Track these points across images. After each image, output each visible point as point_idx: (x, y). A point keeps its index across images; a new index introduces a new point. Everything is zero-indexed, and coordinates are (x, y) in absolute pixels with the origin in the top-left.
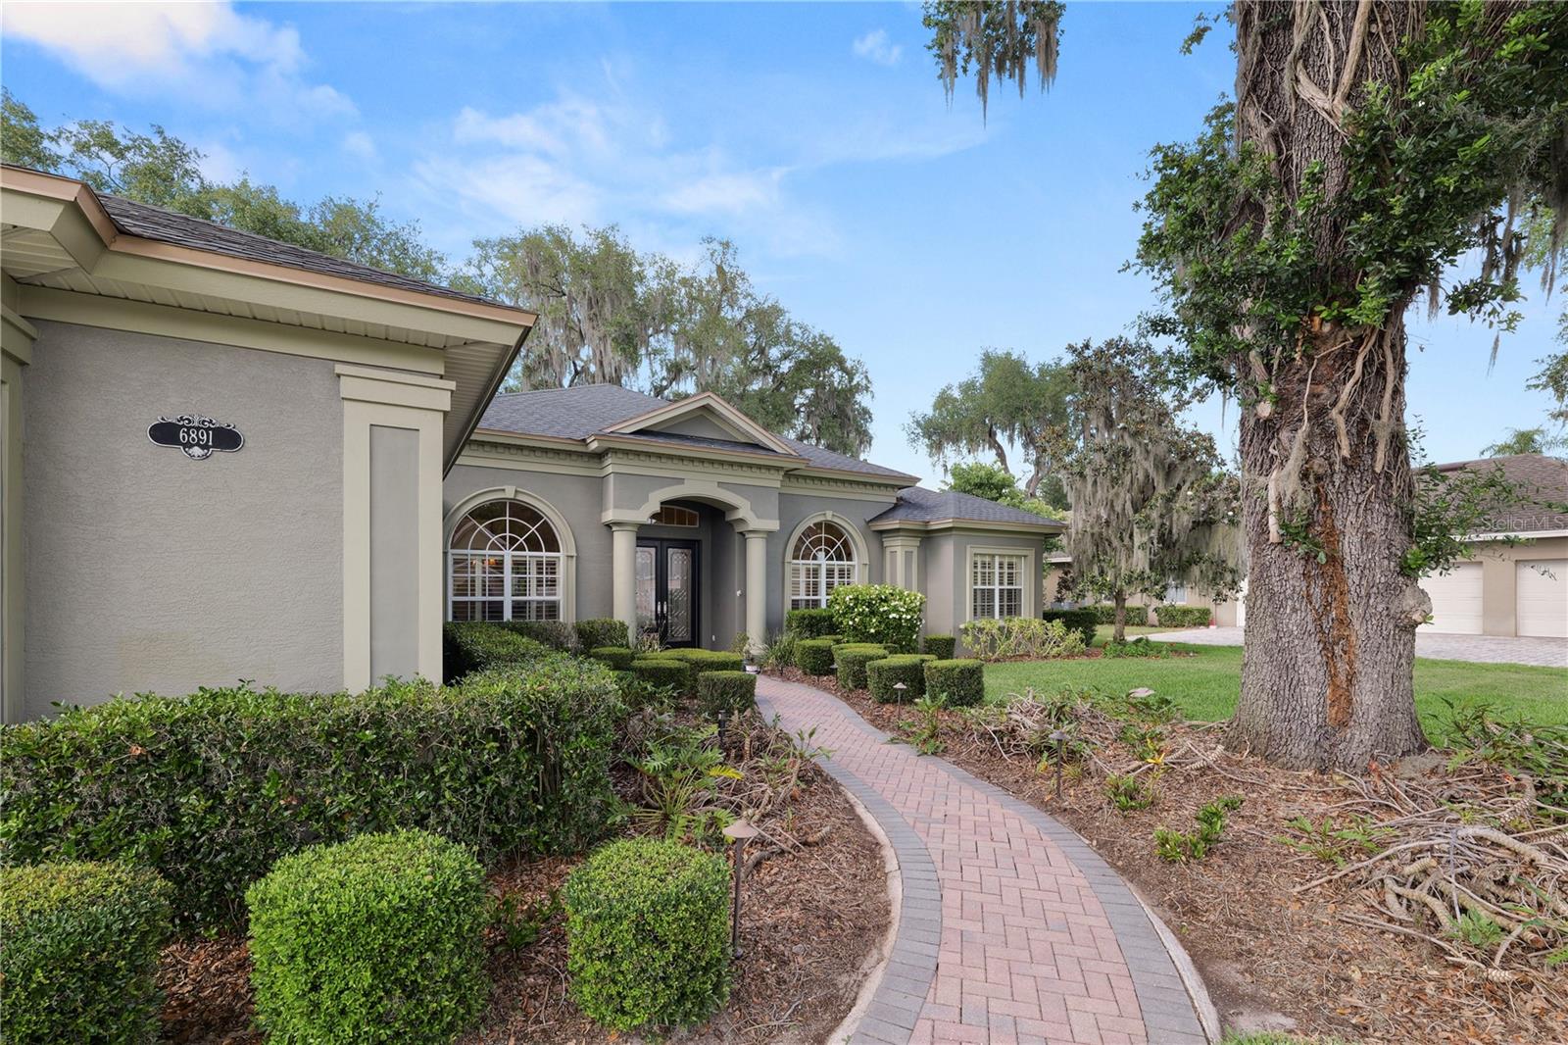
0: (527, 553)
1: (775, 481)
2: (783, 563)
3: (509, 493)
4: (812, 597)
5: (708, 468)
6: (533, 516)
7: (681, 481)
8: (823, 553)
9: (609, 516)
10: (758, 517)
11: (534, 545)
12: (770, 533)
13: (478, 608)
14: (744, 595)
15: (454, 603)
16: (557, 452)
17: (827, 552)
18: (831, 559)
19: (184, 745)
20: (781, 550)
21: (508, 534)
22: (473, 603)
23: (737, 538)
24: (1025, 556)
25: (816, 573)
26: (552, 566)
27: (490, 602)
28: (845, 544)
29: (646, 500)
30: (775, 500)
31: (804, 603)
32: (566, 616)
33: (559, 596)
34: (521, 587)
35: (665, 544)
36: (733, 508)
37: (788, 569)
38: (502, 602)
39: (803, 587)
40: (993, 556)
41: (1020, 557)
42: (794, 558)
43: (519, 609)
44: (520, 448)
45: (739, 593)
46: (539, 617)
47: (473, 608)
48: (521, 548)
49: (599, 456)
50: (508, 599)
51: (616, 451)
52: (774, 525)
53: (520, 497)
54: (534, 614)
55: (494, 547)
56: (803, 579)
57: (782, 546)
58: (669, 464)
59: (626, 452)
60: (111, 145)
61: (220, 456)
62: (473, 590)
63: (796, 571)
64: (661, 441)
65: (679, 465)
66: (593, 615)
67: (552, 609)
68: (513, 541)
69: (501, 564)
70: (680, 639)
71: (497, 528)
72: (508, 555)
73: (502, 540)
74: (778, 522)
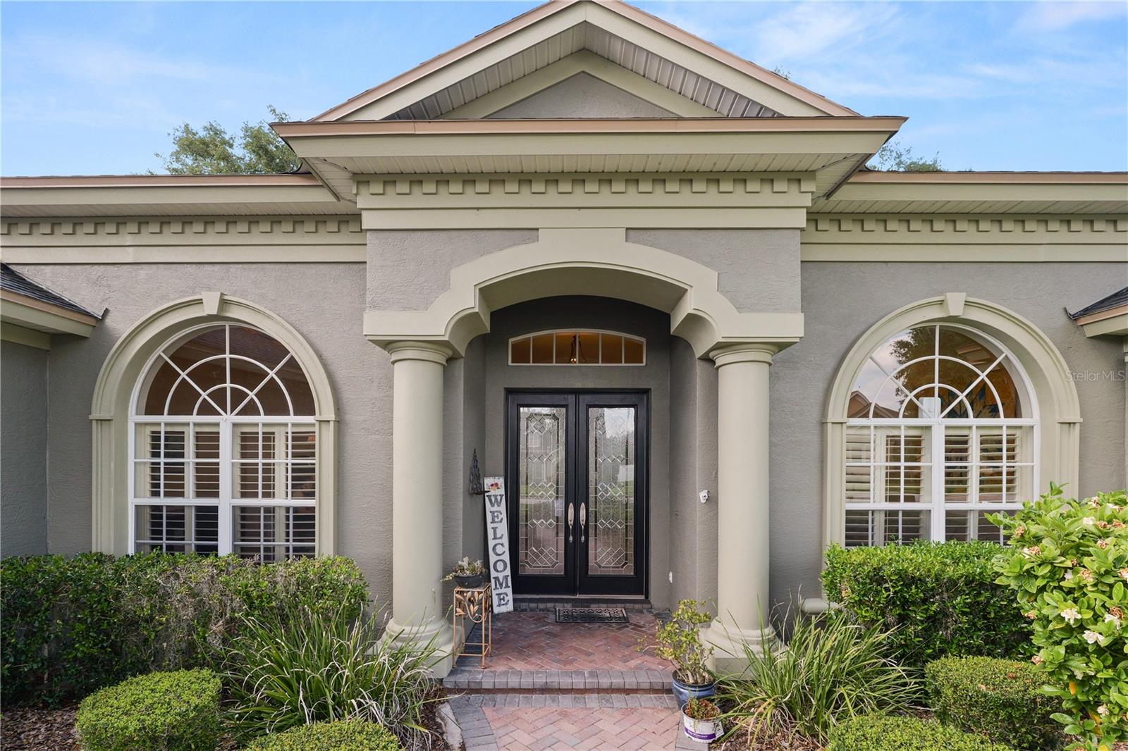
0: (262, 418)
2: (823, 424)
3: (210, 306)
4: (902, 506)
6: (271, 349)
7: (530, 235)
8: (936, 401)
9: (370, 324)
10: (739, 308)
11: (273, 404)
12: (779, 348)
15: (141, 508)
17: (947, 397)
18: (959, 413)
20: (817, 395)
21: (228, 385)
23: (699, 369)
25: (916, 446)
26: (307, 441)
27: (197, 508)
28: (1002, 376)
29: (444, 285)
30: (791, 254)
31: (880, 520)
33: (316, 498)
34: (247, 480)
35: (583, 401)
36: (678, 293)
37: (836, 439)
39: (878, 485)
42: (852, 415)
43: (251, 523)
45: (703, 495)
48: (250, 410)
50: (225, 502)
51: (367, 180)
52: (788, 327)
53: (234, 313)
55: (206, 409)
56: (878, 462)
57: (821, 386)
63: (858, 447)
65: (523, 197)
68: (238, 396)
69: (215, 437)
70: (612, 572)
71: (211, 375)
72: (226, 423)
73: (219, 397)
74: (800, 318)
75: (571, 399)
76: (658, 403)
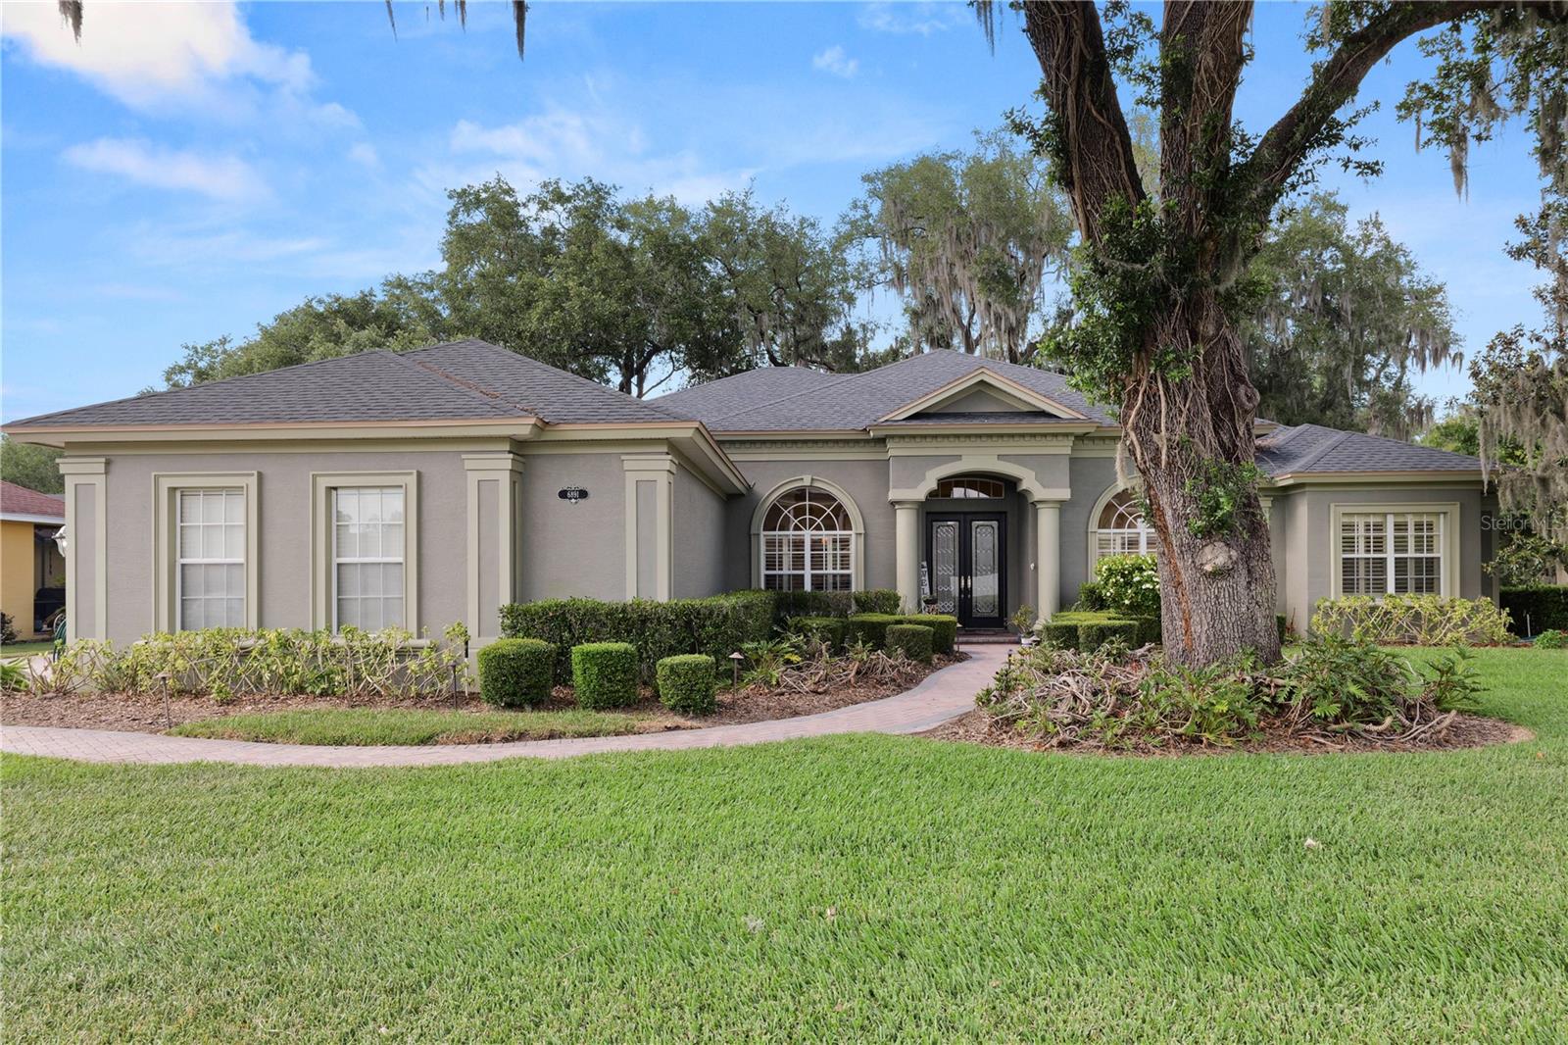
0: (824, 532)
1: (1065, 448)
3: (807, 482)
5: (989, 442)
6: (828, 498)
7: (959, 457)
9: (893, 495)
10: (1044, 487)
11: (829, 525)
12: (1062, 502)
13: (785, 579)
14: (1036, 568)
15: (767, 576)
16: (846, 442)
19: (564, 613)
21: (808, 516)
22: (781, 576)
23: (1030, 507)
24: (1445, 513)
25: (1134, 542)
26: (845, 543)
27: (794, 575)
29: (922, 478)
30: (1065, 466)
32: (857, 587)
33: (851, 571)
34: (817, 562)
35: (969, 517)
36: (1019, 480)
37: (1093, 540)
38: (803, 576)
40: (1385, 515)
41: (1438, 514)
43: (818, 582)
44: (815, 442)
45: (1032, 566)
46: (835, 588)
47: (781, 580)
48: (818, 528)
49: (881, 441)
50: (808, 573)
51: (892, 437)
52: (1065, 494)
53: (816, 484)
54: (830, 586)
55: (797, 528)
58: (946, 443)
59: (902, 437)
60: (560, 198)
61: (582, 501)
62: (781, 565)
64: (931, 423)
65: (957, 443)
66: (879, 587)
67: (845, 581)
68: (812, 522)
69: (802, 542)
70: (986, 615)
71: (799, 512)
72: (808, 535)
73: (803, 522)
74: (1069, 491)
75: (962, 516)
76: (1011, 520)
